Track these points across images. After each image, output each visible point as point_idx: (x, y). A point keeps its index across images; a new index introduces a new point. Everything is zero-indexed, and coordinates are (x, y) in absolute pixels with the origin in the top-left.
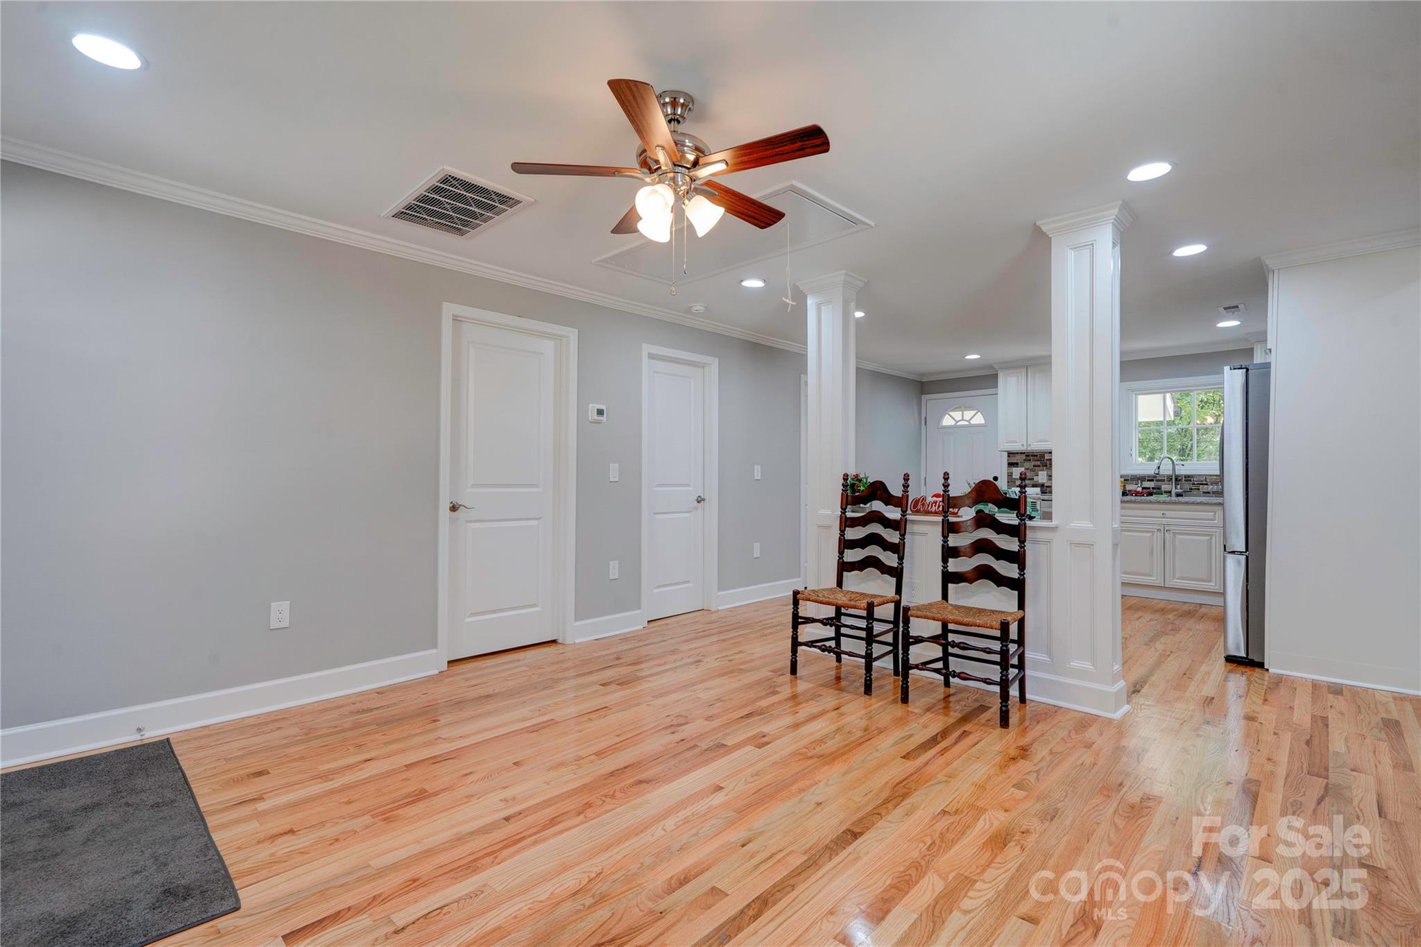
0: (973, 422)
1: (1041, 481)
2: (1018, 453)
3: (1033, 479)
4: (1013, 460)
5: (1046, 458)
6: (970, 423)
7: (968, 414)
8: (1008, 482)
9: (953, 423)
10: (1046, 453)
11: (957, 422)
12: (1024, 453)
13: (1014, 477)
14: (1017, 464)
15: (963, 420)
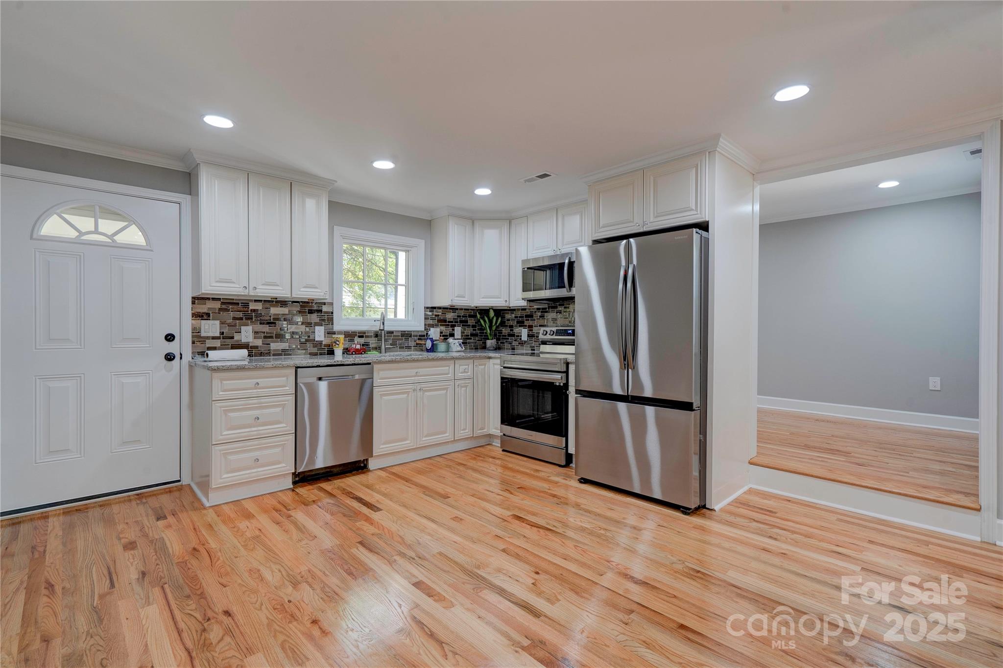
0: (119, 238)
1: (244, 340)
2: (208, 299)
3: (232, 338)
4: (202, 308)
5: (251, 308)
6: (114, 241)
7: (108, 226)
8: (193, 343)
9: (73, 234)
10: (251, 301)
11: (81, 234)
12: (219, 299)
13: (203, 334)
14: (208, 315)
15: (96, 231)
